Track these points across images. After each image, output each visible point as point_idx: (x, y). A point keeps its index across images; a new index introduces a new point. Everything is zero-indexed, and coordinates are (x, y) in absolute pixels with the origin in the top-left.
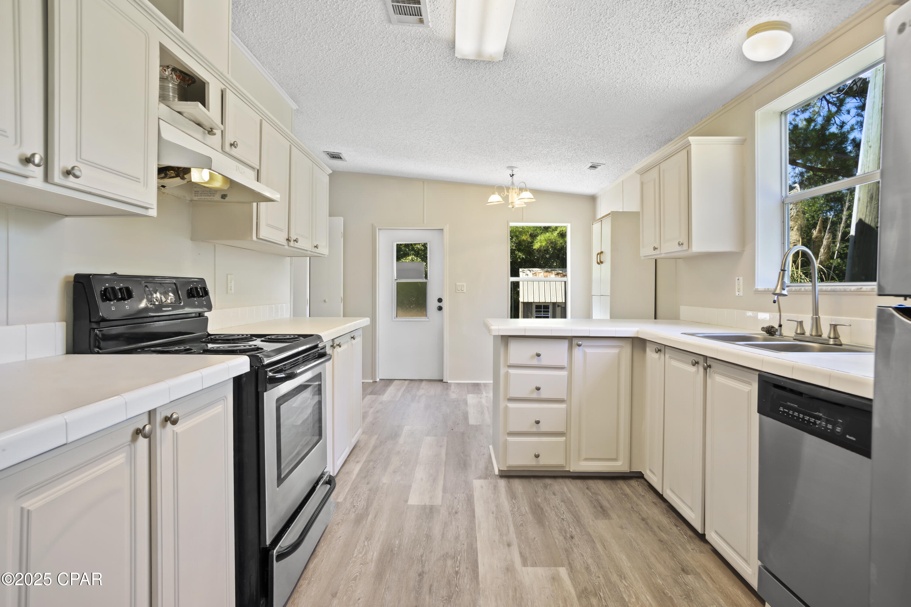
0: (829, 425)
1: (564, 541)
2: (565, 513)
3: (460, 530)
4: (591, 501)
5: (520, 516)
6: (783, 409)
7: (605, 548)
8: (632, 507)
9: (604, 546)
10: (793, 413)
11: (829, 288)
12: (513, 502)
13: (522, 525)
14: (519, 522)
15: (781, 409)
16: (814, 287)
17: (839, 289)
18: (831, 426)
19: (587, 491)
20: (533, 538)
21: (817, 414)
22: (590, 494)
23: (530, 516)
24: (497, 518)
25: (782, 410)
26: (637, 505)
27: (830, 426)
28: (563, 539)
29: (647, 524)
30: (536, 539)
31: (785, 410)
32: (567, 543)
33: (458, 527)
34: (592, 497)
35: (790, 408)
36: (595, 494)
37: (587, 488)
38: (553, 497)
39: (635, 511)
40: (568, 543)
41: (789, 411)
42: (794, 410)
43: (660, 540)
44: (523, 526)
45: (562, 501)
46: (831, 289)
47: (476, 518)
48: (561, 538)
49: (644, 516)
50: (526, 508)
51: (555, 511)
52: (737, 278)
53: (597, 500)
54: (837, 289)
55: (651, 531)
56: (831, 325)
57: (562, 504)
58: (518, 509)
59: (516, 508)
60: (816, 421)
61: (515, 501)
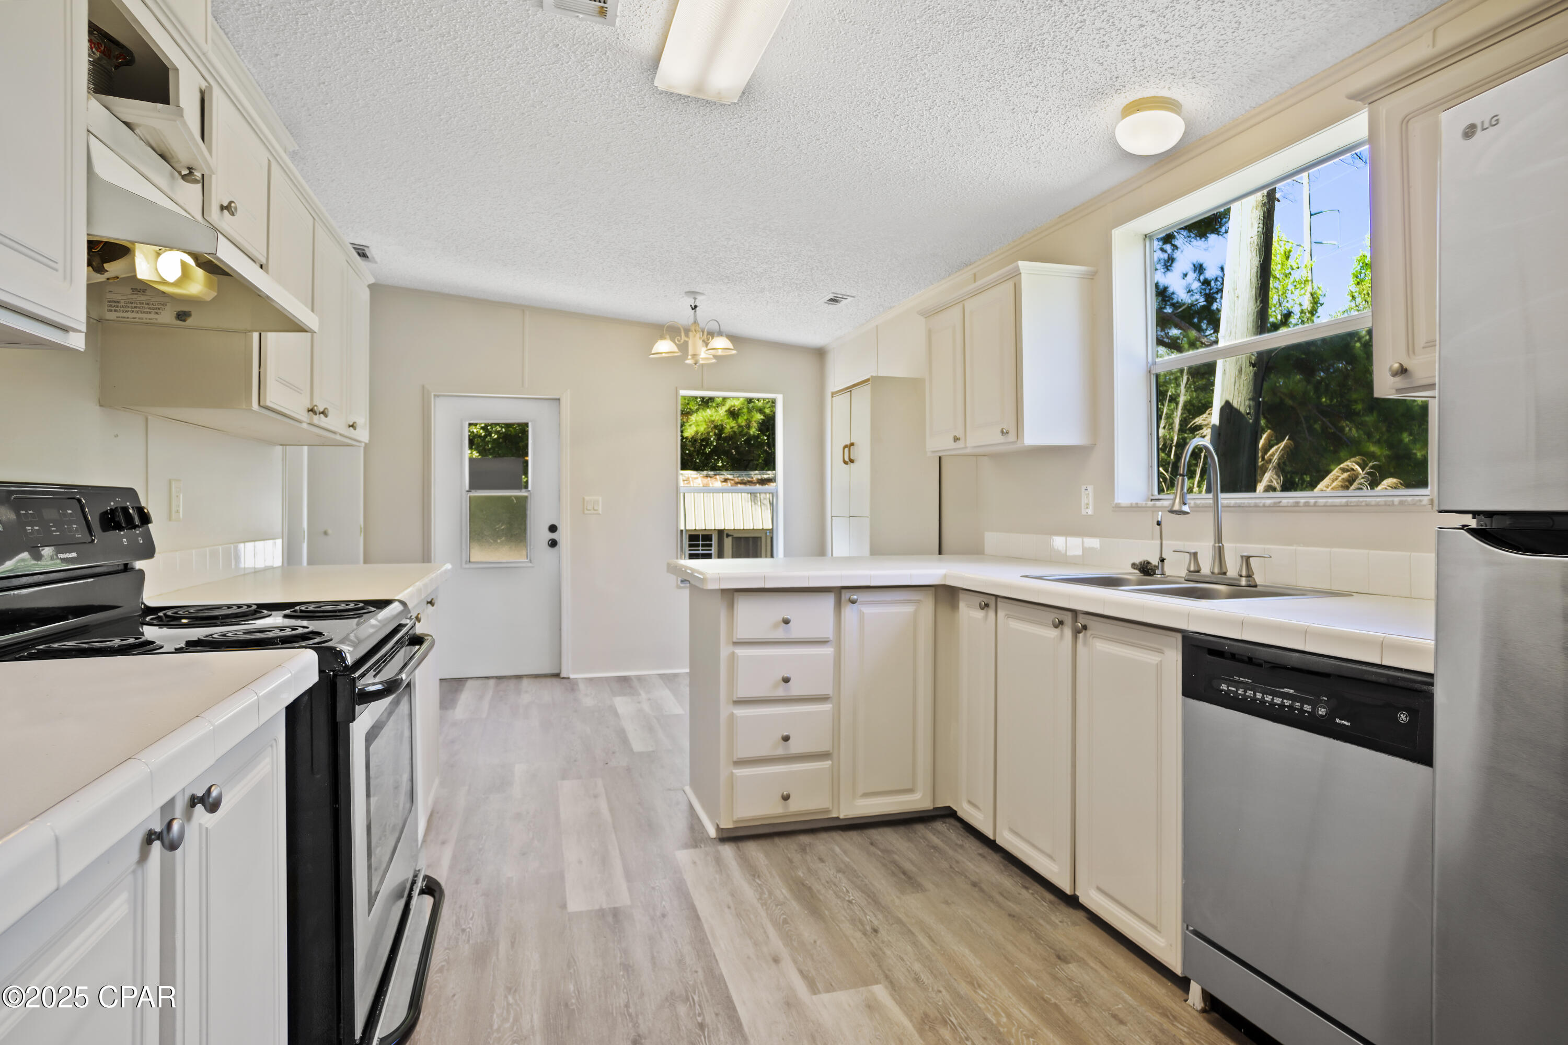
0: (1305, 706)
1: (864, 939)
2: (850, 891)
3: (680, 946)
4: (884, 865)
5: (777, 905)
6: (1228, 687)
7: (933, 941)
8: (951, 867)
9: (930, 937)
10: (1245, 692)
11: (1233, 502)
12: (758, 884)
13: (785, 922)
14: (780, 918)
15: (1224, 687)
16: (1216, 499)
17: (1248, 503)
18: (1310, 707)
19: (872, 849)
20: (812, 942)
21: (1285, 690)
22: (880, 853)
23: (795, 906)
24: (738, 915)
25: (1226, 689)
26: (957, 862)
27: (1308, 708)
28: (863, 936)
29: (982, 890)
30: (818, 943)
31: (1230, 688)
32: (870, 942)
33: (676, 942)
34: (884, 858)
35: (1238, 684)
36: (884, 851)
37: (872, 844)
38: (821, 865)
39: (958, 872)
40: (872, 942)
41: (1237, 690)
42: (1246, 688)
43: (1010, 915)
44: (787, 923)
45: (839, 871)
46: (1236, 503)
47: (703, 920)
48: (859, 935)
49: (974, 878)
50: (784, 891)
51: (833, 890)
52: (1084, 487)
53: (894, 863)
54: (1244, 503)
55: (992, 901)
56: (1242, 557)
57: (839, 875)
58: (770, 894)
59: (767, 893)
60: (1284, 701)
61: (760, 880)
